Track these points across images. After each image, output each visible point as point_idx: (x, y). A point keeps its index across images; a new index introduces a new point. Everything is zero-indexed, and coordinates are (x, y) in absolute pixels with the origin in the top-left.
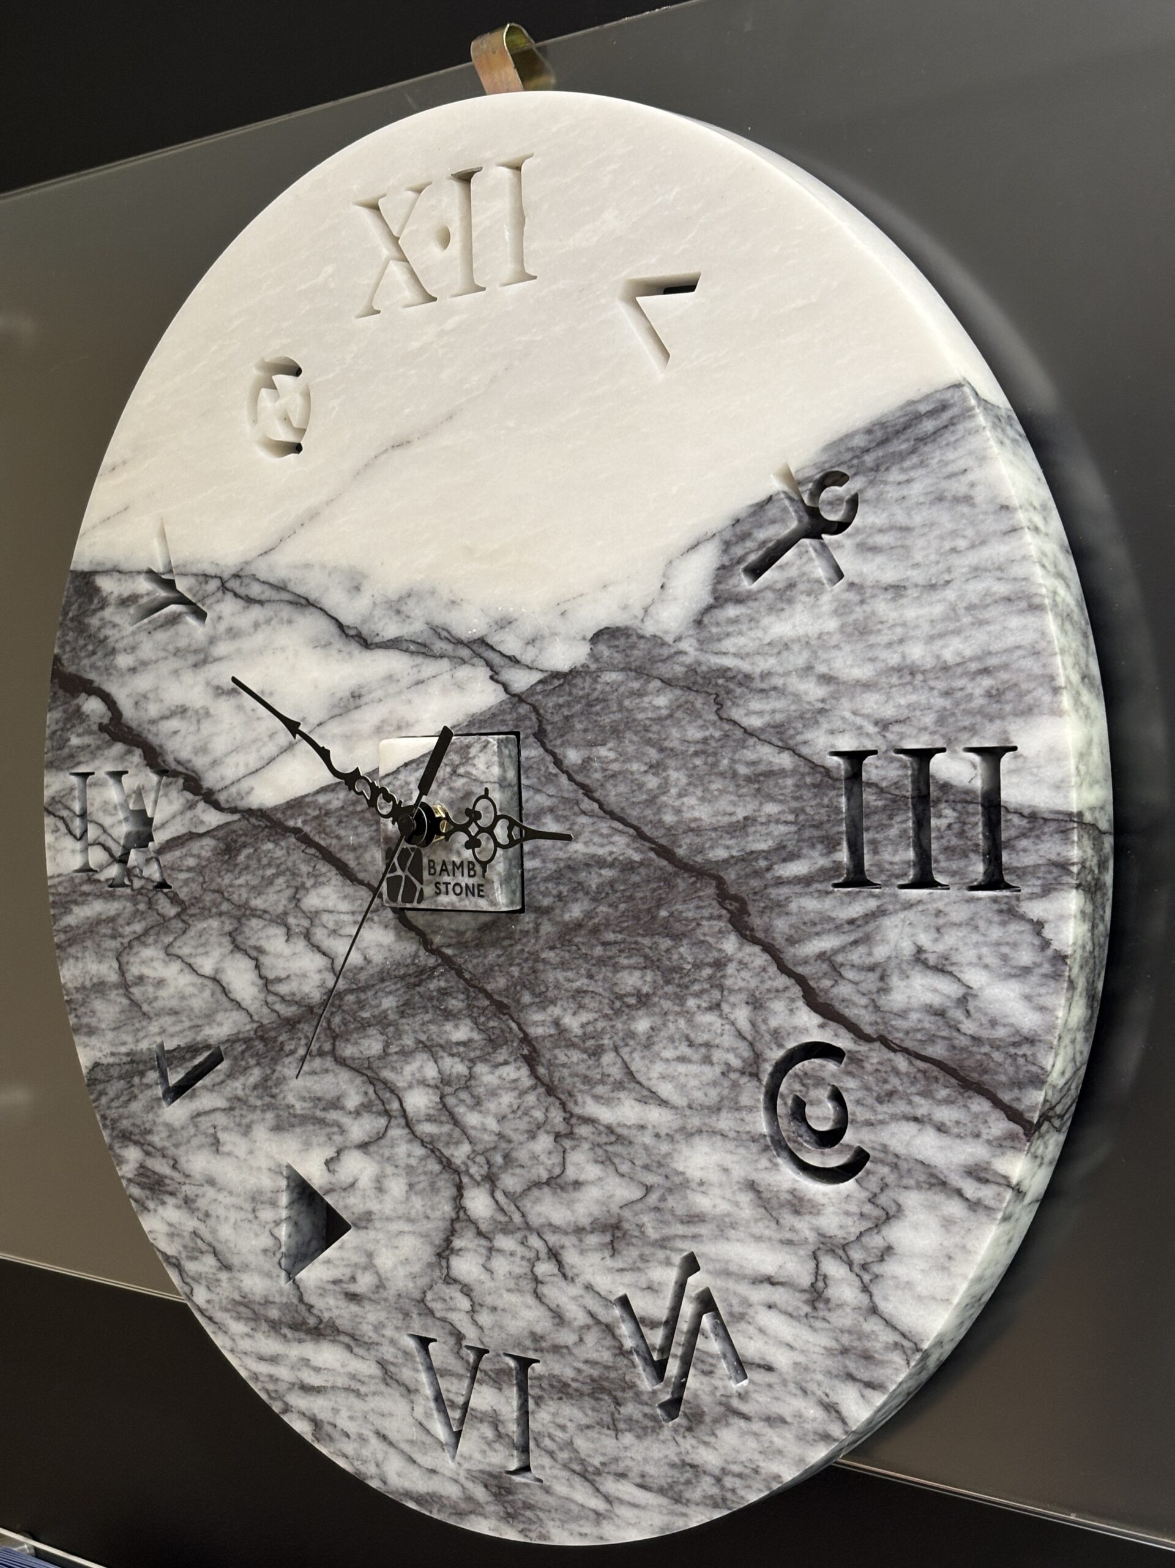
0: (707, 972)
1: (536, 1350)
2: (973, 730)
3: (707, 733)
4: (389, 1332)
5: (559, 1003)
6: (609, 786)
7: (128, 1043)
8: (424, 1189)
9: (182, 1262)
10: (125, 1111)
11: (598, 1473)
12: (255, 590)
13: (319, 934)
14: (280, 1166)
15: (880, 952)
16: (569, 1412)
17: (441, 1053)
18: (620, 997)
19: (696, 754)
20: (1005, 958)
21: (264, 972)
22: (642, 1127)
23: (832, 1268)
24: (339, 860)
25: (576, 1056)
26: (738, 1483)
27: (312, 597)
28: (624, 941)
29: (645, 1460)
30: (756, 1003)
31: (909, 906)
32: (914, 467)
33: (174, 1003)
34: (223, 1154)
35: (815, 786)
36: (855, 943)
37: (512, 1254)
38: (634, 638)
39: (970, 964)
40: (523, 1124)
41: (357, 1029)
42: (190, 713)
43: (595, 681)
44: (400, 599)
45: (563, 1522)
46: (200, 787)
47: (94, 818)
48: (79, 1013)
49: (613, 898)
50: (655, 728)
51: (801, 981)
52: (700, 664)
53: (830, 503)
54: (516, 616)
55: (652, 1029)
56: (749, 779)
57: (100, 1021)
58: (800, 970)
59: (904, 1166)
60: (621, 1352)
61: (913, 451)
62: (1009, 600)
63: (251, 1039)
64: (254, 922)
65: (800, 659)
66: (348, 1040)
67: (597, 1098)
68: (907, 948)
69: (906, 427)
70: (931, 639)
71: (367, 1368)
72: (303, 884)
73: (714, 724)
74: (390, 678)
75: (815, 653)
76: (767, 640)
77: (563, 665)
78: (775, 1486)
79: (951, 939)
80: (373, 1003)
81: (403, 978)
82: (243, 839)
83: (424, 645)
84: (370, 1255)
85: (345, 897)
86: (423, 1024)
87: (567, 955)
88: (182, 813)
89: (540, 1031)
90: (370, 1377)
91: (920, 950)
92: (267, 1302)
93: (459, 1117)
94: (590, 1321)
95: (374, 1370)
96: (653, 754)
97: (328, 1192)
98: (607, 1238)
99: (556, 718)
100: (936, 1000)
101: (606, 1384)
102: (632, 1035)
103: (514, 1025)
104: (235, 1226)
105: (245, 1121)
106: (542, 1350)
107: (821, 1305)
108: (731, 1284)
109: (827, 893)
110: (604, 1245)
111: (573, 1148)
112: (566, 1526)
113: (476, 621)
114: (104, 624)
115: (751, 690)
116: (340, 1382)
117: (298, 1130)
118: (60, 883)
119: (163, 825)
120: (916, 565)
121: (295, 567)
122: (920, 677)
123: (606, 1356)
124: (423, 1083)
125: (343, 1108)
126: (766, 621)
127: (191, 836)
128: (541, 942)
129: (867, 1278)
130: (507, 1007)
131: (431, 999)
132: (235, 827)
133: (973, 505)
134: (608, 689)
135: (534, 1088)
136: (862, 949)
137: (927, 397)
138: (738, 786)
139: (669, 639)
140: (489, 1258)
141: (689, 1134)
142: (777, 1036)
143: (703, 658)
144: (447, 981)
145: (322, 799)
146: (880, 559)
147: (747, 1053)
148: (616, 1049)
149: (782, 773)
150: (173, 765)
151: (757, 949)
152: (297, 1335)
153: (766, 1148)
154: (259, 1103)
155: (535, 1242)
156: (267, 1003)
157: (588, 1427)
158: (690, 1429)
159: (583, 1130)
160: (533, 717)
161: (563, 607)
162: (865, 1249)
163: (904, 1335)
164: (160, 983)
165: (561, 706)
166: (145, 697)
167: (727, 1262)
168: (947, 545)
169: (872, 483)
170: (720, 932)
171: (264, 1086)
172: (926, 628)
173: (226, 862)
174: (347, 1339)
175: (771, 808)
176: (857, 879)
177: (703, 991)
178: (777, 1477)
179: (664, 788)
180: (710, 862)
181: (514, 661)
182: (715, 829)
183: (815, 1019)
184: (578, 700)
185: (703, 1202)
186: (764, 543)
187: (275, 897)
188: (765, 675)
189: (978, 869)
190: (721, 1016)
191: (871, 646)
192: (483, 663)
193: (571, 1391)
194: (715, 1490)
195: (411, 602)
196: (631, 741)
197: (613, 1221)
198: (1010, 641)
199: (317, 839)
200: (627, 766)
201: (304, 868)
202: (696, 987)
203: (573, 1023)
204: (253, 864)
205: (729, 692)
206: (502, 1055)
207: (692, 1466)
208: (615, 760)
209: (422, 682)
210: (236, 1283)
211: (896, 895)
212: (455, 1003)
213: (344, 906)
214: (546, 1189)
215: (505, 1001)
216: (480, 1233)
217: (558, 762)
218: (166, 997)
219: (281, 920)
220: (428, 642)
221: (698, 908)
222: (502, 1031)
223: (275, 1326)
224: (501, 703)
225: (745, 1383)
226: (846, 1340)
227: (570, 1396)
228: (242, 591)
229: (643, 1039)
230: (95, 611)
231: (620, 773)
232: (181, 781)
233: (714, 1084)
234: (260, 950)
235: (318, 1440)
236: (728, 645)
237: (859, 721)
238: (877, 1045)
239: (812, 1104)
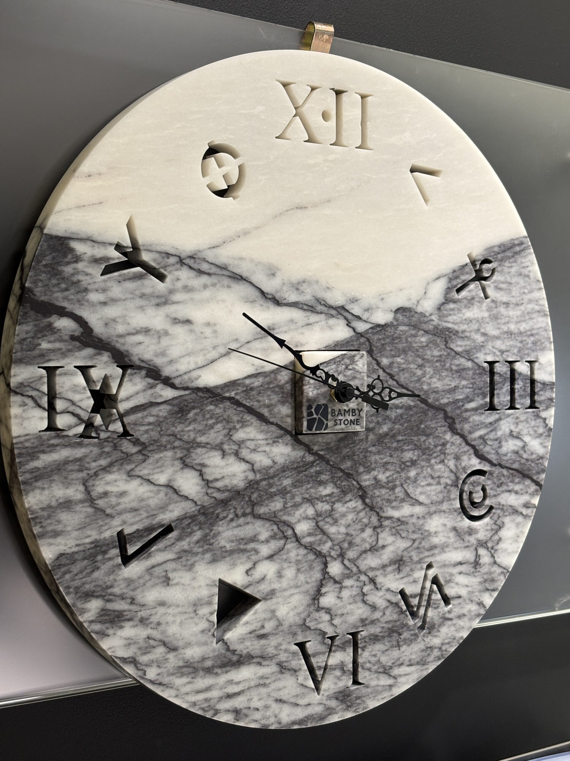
0: (439, 448)
1: (363, 626)
2: (528, 355)
3: (441, 353)
4: (283, 647)
5: (377, 469)
6: (401, 374)
7: (93, 535)
8: (306, 570)
9: (137, 658)
10: (88, 579)
11: (391, 668)
12: (205, 267)
13: (245, 453)
14: (215, 581)
15: (499, 433)
16: (378, 647)
17: (317, 502)
18: (404, 463)
19: (437, 361)
20: (535, 431)
21: (205, 477)
22: (412, 516)
23: (482, 552)
24: (259, 413)
25: (384, 491)
26: (448, 646)
27: (244, 275)
28: (406, 439)
29: (411, 654)
30: (457, 458)
31: (509, 416)
32: (513, 262)
33: (134, 505)
34: (172, 585)
35: (480, 374)
36: (491, 431)
37: (352, 587)
38: (413, 313)
39: (526, 434)
40: (358, 527)
41: (268, 498)
42: (152, 332)
43: (396, 329)
44: (298, 283)
45: (374, 697)
46: (160, 376)
47: (64, 395)
48: (44, 524)
49: (402, 421)
50: (421, 350)
51: (473, 447)
52: (439, 325)
53: (487, 270)
54: (360, 297)
55: (417, 474)
56: (457, 371)
57: (65, 526)
58: (473, 443)
59: (505, 508)
60: (402, 612)
61: (513, 257)
62: (539, 312)
63: (195, 516)
64: (199, 450)
65: (476, 327)
66: (262, 505)
67: (393, 508)
68: (507, 431)
69: (511, 248)
70: (517, 323)
71: (269, 669)
72: (234, 428)
73: (444, 350)
74: (292, 321)
75: (480, 324)
76: (464, 318)
77: (382, 321)
78: (461, 641)
79: (520, 426)
80: (278, 484)
81: (295, 469)
82: (192, 404)
83: (312, 307)
84: (273, 612)
85: (262, 432)
86: (307, 489)
87: (380, 448)
88: (144, 391)
89: (367, 483)
90: (273, 673)
91: (511, 431)
92: (204, 659)
93: (326, 531)
94: (388, 604)
95: (274, 668)
96: (420, 361)
97: (247, 587)
98: (397, 566)
99: (378, 345)
100: (515, 448)
101: (395, 629)
102: (408, 478)
103: (355, 483)
104: (181, 624)
105: (189, 563)
106: (366, 625)
107: (478, 567)
108: (446, 570)
109: (483, 413)
110: (395, 570)
111: (382, 532)
112: (377, 698)
113: (340, 298)
114: (77, 272)
115: (458, 337)
116: (253, 684)
117: (228, 559)
118: (26, 441)
119: (127, 399)
120: (513, 297)
121: (234, 258)
122: (513, 336)
123: (395, 617)
124: (307, 518)
125: (258, 541)
126: (464, 311)
127: (152, 404)
128: (369, 443)
129: (493, 552)
130: (352, 475)
131: (312, 476)
132: (187, 398)
133: (530, 279)
134: (401, 333)
135: (364, 509)
136: (493, 433)
137: (517, 239)
138: (453, 374)
139: (427, 314)
140: (340, 592)
141: (430, 514)
142: (464, 469)
143: (440, 323)
144: (320, 467)
145: (247, 382)
146: (502, 293)
147: (453, 477)
148: (402, 485)
149: (468, 369)
150: (138, 363)
151: (458, 437)
152: (224, 669)
153: (460, 513)
154: (200, 550)
155: (363, 578)
156: (207, 494)
157: (386, 650)
158: (429, 633)
159: (386, 523)
160: (367, 343)
161: (382, 296)
162: (493, 541)
163: (504, 568)
164: (123, 494)
165: (380, 339)
166: (114, 320)
167: (445, 561)
168: (522, 291)
169: (500, 265)
170: (445, 431)
171: (205, 540)
172: (515, 319)
173: (180, 418)
174: (258, 660)
175: (464, 383)
176: (492, 408)
177: (438, 456)
178: (462, 637)
179: (424, 375)
180: (441, 404)
181: (359, 318)
182: (444, 391)
183: (478, 461)
184: (388, 337)
185: (435, 540)
186: (464, 281)
187: (215, 435)
188: (463, 331)
189: (528, 402)
190: (444, 465)
191: (499, 324)
192: (343, 318)
193: (379, 638)
194: (439, 653)
195: (305, 286)
196: (411, 356)
197: (399, 558)
198: (539, 325)
199: (244, 402)
200: (409, 366)
201: (235, 418)
202: (435, 455)
203: (382, 477)
204: (200, 418)
205: (450, 337)
206: (349, 497)
207: (430, 648)
208: (404, 363)
209: (311, 324)
210: (181, 656)
211: (504, 413)
212: (324, 477)
213: (260, 436)
214: (369, 553)
215: (351, 472)
216: (336, 582)
217: (378, 364)
218: (126, 502)
219: (219, 447)
220: (314, 305)
221: (437, 423)
222: (349, 486)
223: (209, 671)
224: (351, 337)
225: (450, 606)
226: (486, 577)
227: (378, 640)
228: (195, 266)
229: (413, 478)
230: (68, 263)
231: (406, 368)
232: (144, 372)
233: (441, 492)
234: (203, 465)
235: (238, 720)
236: (450, 318)
237: (494, 350)
238: (498, 467)
239: (476, 492)
